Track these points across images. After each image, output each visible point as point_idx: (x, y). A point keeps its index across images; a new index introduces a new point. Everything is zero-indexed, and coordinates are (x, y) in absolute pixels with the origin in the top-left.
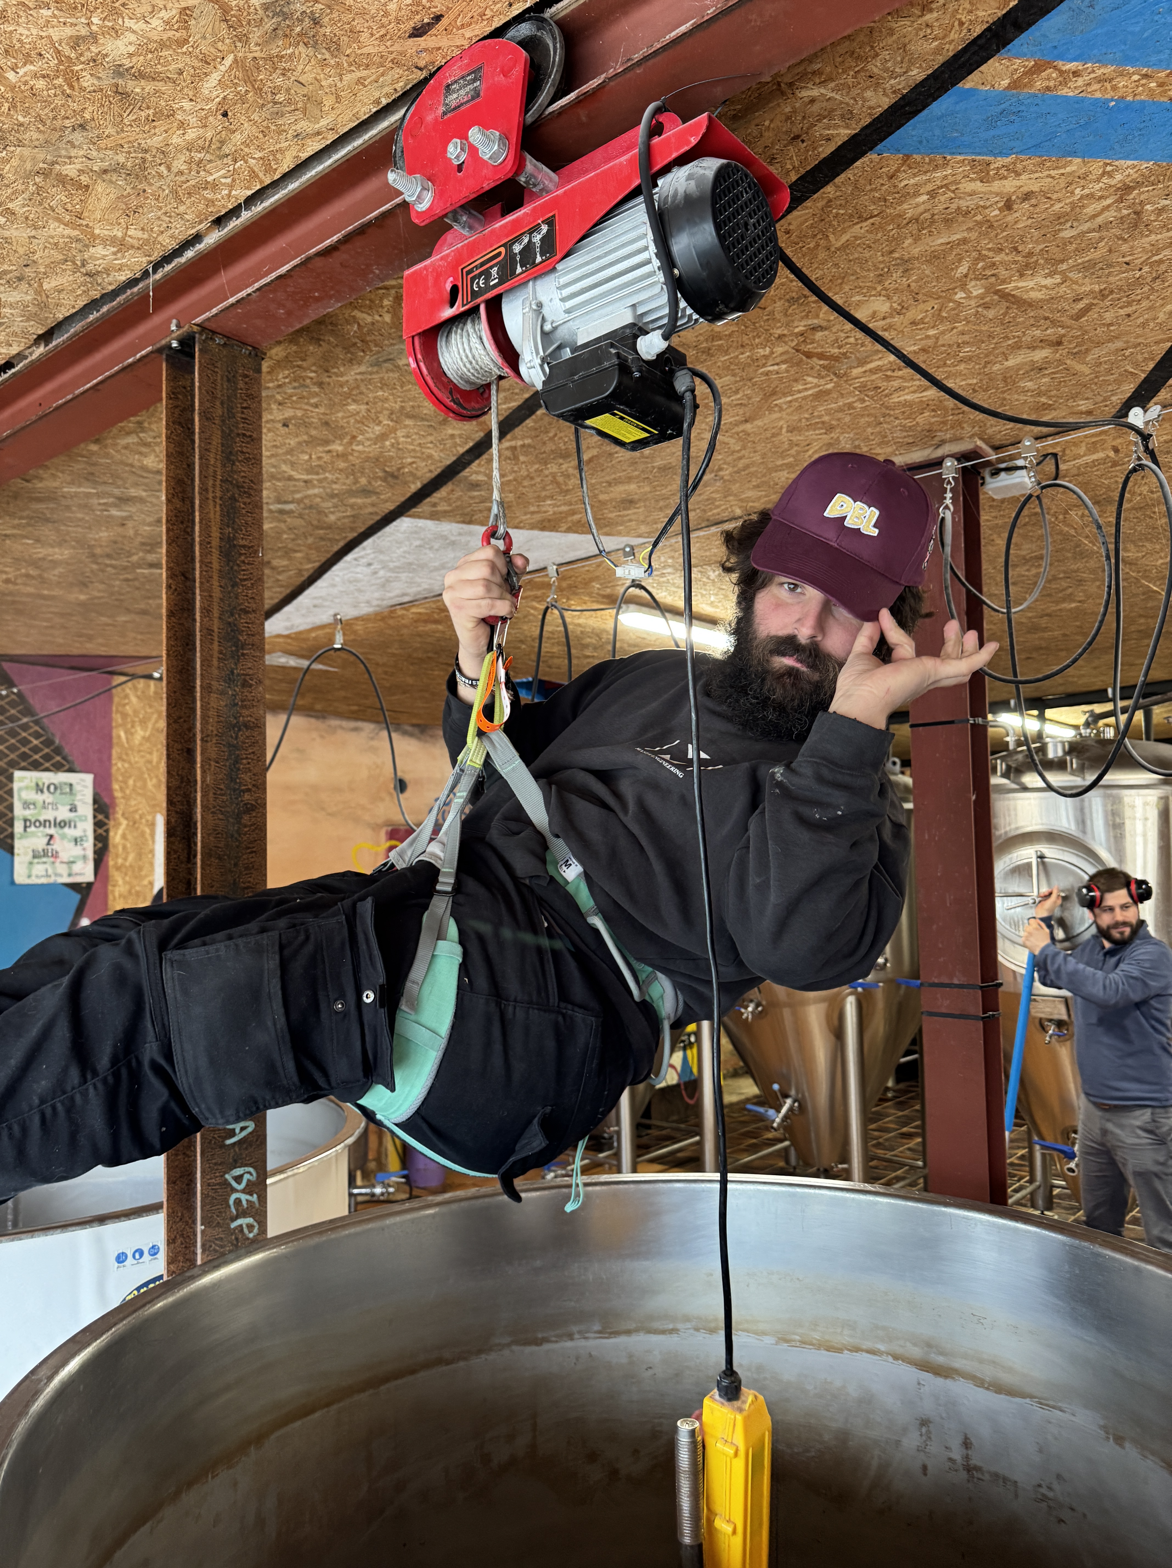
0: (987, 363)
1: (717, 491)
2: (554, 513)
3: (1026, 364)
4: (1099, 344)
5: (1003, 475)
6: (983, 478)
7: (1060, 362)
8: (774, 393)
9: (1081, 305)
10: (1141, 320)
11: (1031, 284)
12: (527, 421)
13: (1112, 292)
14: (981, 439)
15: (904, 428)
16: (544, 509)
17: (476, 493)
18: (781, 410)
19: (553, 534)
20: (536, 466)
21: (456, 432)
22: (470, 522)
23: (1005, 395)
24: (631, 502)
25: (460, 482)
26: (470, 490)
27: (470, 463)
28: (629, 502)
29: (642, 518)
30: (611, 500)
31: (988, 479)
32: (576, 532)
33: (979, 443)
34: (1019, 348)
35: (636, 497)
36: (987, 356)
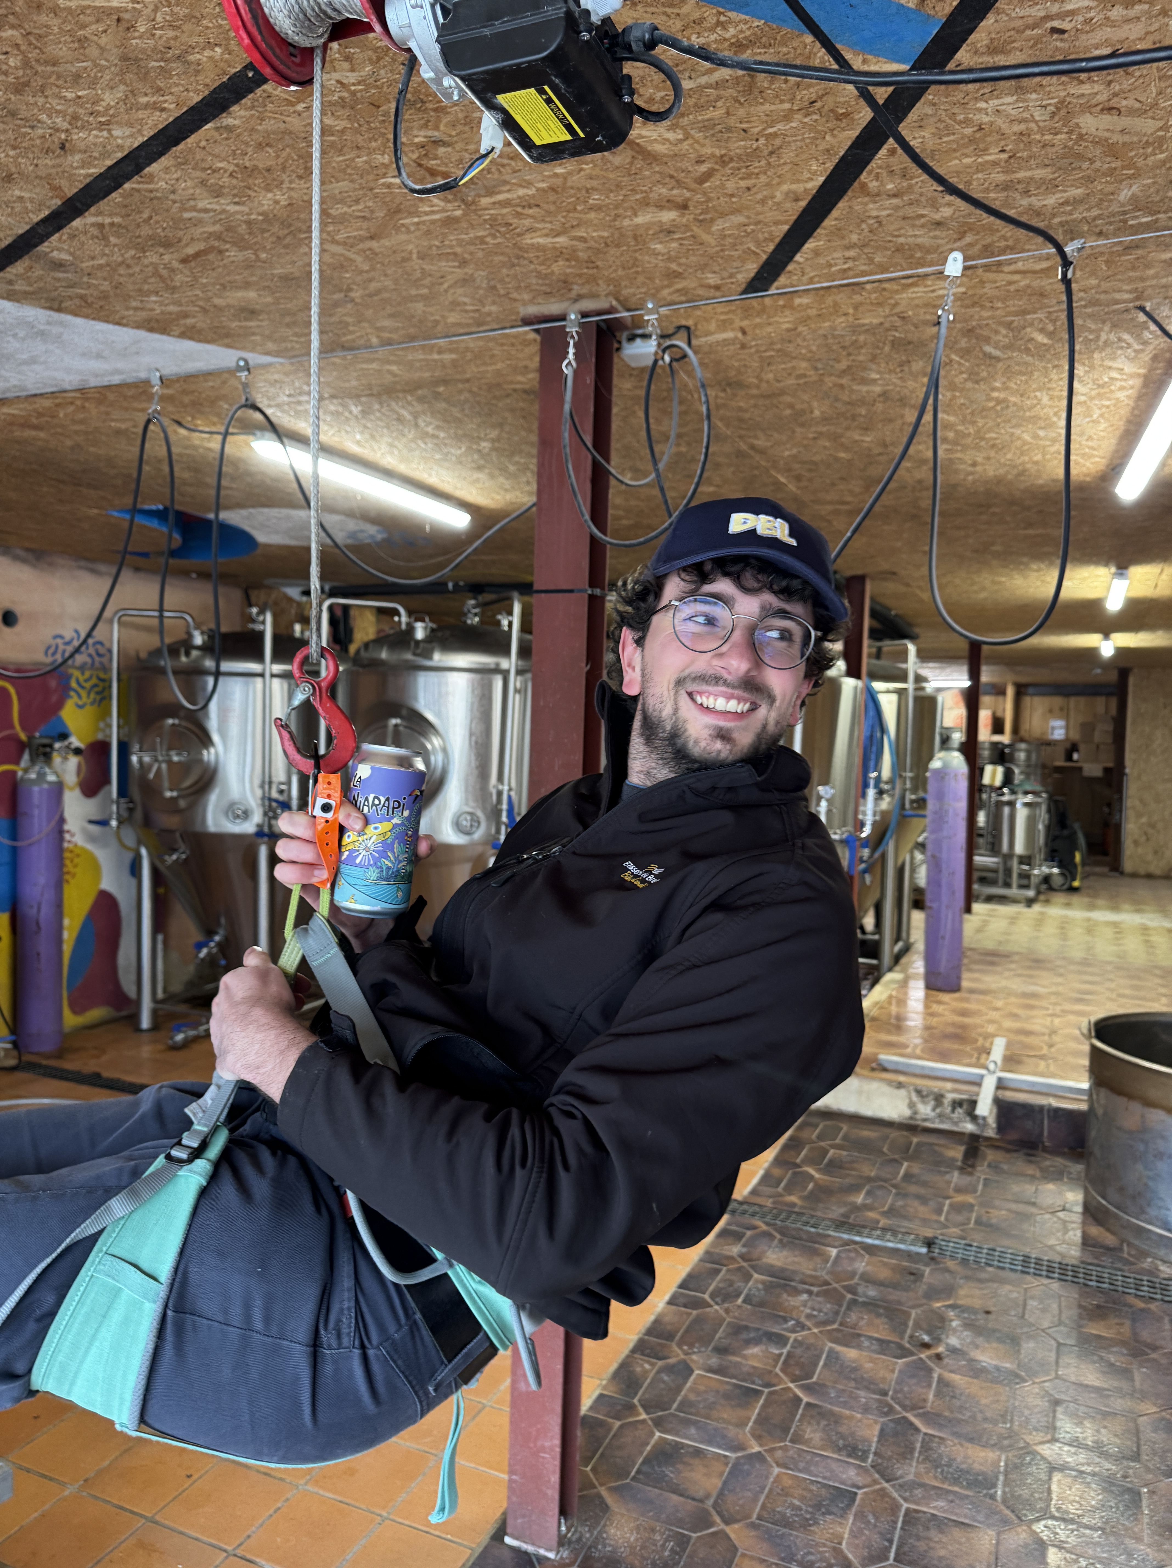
0: (617, 216)
1: (350, 315)
2: (162, 313)
3: (654, 223)
4: (723, 215)
5: (638, 341)
6: (620, 342)
7: (687, 227)
8: (398, 211)
9: (703, 168)
10: (759, 196)
11: (655, 135)
12: (113, 195)
13: (732, 160)
14: (617, 299)
15: (539, 276)
16: (149, 306)
17: (61, 275)
18: (408, 231)
19: (164, 338)
20: (133, 252)
21: (26, 195)
22: (59, 310)
23: (637, 255)
24: (253, 312)
25: (39, 257)
26: (53, 270)
27: (48, 236)
28: (250, 312)
29: (267, 332)
30: (228, 306)
31: (625, 344)
32: (191, 338)
33: (614, 303)
34: (648, 204)
35: (258, 307)
36: (617, 207)
